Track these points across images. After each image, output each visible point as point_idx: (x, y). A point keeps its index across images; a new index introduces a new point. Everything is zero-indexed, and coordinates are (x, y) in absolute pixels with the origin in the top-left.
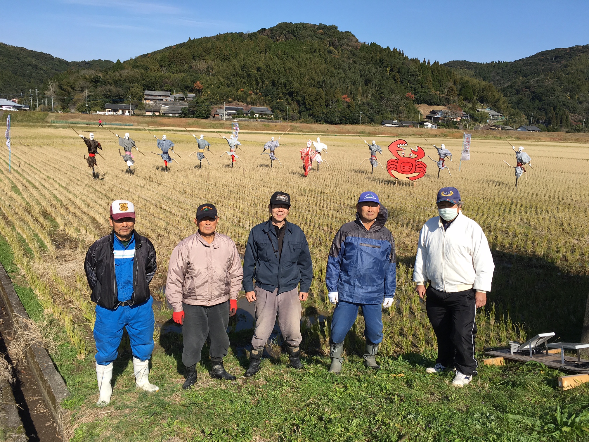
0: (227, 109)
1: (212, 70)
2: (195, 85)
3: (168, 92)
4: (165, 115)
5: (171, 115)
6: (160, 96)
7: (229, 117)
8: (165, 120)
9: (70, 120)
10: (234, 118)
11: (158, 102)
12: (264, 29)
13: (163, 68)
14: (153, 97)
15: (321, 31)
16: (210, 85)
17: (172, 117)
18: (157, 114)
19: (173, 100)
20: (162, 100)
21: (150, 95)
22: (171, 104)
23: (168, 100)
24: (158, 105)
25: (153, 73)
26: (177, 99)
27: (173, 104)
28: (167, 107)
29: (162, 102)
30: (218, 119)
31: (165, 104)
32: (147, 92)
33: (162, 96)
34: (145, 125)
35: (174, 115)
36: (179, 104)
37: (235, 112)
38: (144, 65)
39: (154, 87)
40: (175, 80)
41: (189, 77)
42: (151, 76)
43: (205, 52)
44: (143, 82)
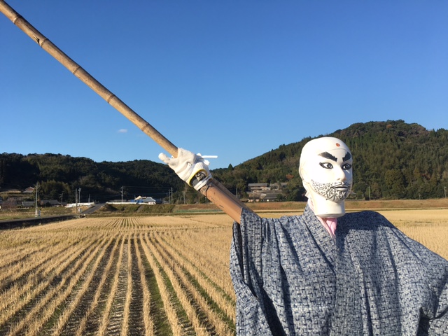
2: (286, 176)
3: (265, 183)
4: (263, 200)
6: (260, 187)
8: (263, 204)
11: (258, 191)
12: (340, 130)
14: (255, 188)
15: (390, 125)
17: (269, 202)
18: (258, 200)
19: (270, 189)
21: (252, 187)
23: (265, 190)
24: (258, 194)
25: (255, 171)
26: (273, 188)
27: (269, 192)
29: (261, 191)
31: (264, 193)
36: (275, 192)
38: (248, 166)
39: (255, 181)
40: (271, 174)
41: (281, 170)
42: (253, 173)
43: (294, 151)
44: (247, 177)
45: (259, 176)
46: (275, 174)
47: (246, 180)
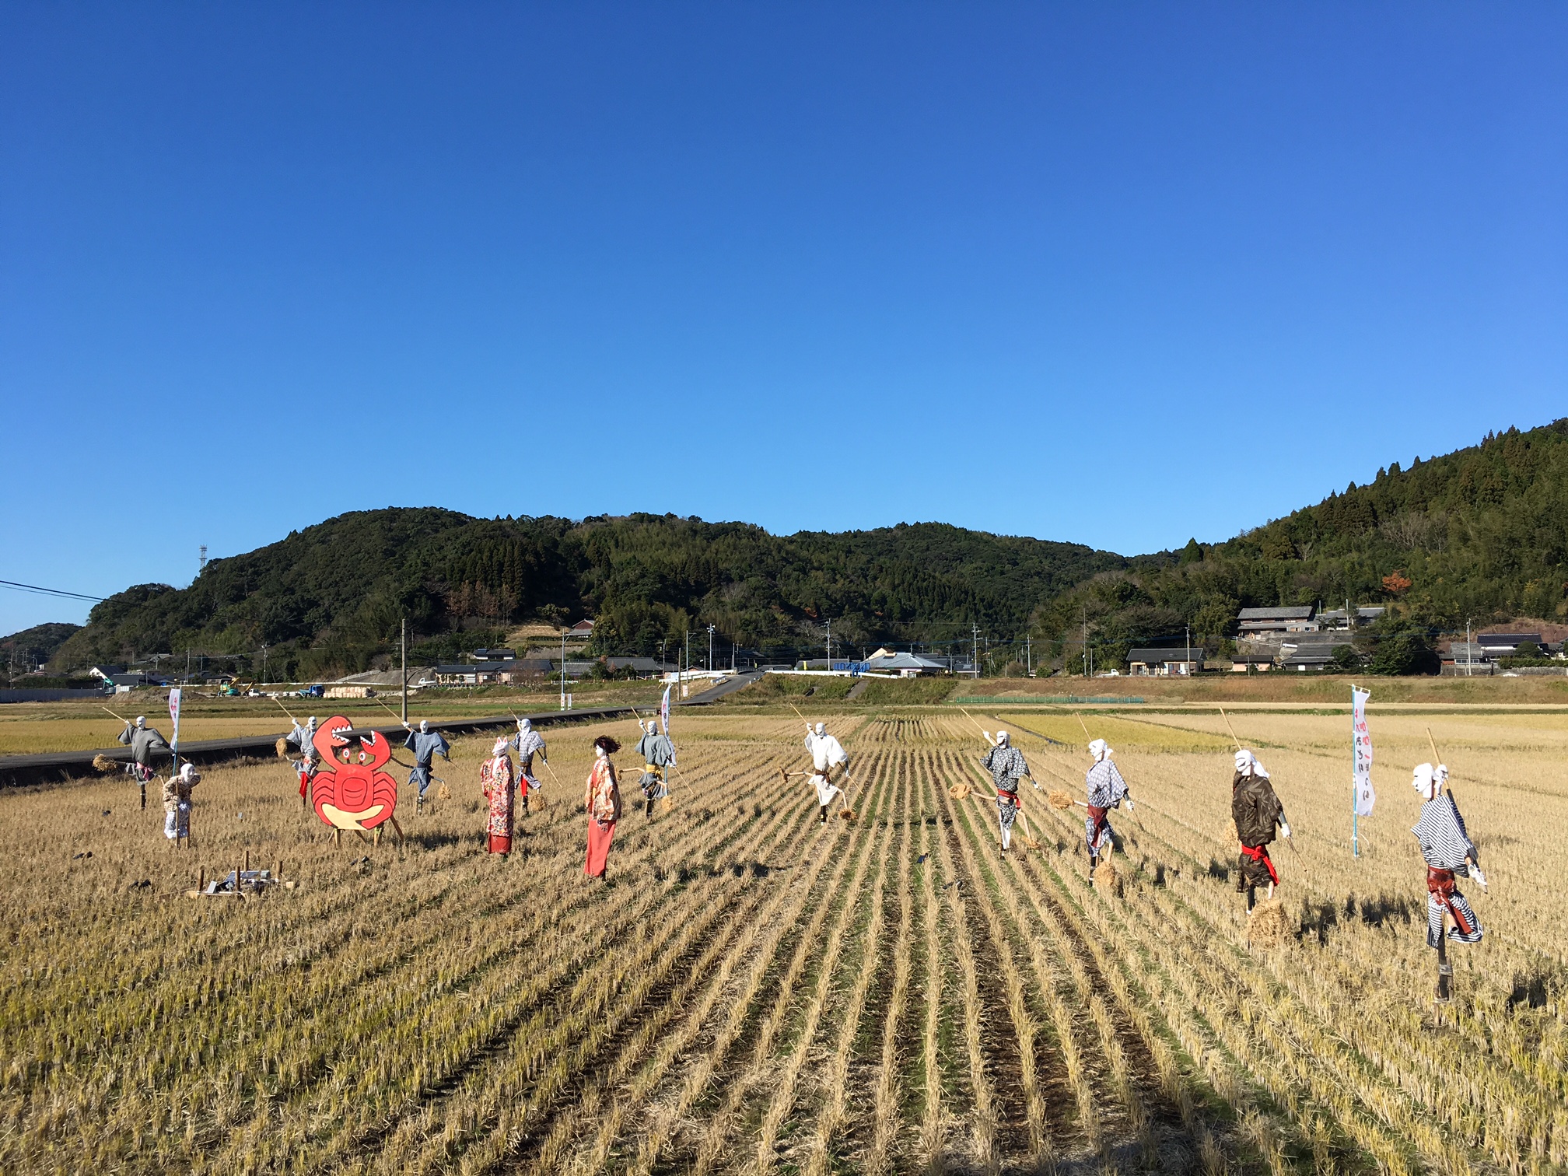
0: (1484, 641)
1: (1446, 536)
2: (1386, 580)
3: (1305, 608)
4: (1288, 669)
5: (1302, 668)
6: (1282, 619)
7: (1489, 666)
9: (1001, 695)
10: (1506, 667)
11: (1272, 635)
13: (1303, 546)
14: (1261, 624)
16: (1434, 578)
17: (1306, 673)
18: (1263, 667)
19: (1316, 628)
20: (1284, 630)
21: (1254, 620)
22: (1309, 639)
23: (1300, 630)
24: (1272, 645)
25: (1271, 563)
26: (1328, 626)
27: (1313, 637)
28: (1292, 648)
29: (1283, 635)
30: (1450, 673)
31: (1293, 641)
32: (1246, 613)
33: (1287, 619)
34: (1176, 699)
35: (1311, 668)
36: (1332, 638)
37: (1511, 648)
38: (1251, 545)
39: (1270, 598)
40: (1330, 575)
41: (1369, 562)
42: (1263, 571)
43: (1429, 490)
44: (1240, 587)
45: (1285, 581)
46: (1343, 574)
47: (1235, 596)
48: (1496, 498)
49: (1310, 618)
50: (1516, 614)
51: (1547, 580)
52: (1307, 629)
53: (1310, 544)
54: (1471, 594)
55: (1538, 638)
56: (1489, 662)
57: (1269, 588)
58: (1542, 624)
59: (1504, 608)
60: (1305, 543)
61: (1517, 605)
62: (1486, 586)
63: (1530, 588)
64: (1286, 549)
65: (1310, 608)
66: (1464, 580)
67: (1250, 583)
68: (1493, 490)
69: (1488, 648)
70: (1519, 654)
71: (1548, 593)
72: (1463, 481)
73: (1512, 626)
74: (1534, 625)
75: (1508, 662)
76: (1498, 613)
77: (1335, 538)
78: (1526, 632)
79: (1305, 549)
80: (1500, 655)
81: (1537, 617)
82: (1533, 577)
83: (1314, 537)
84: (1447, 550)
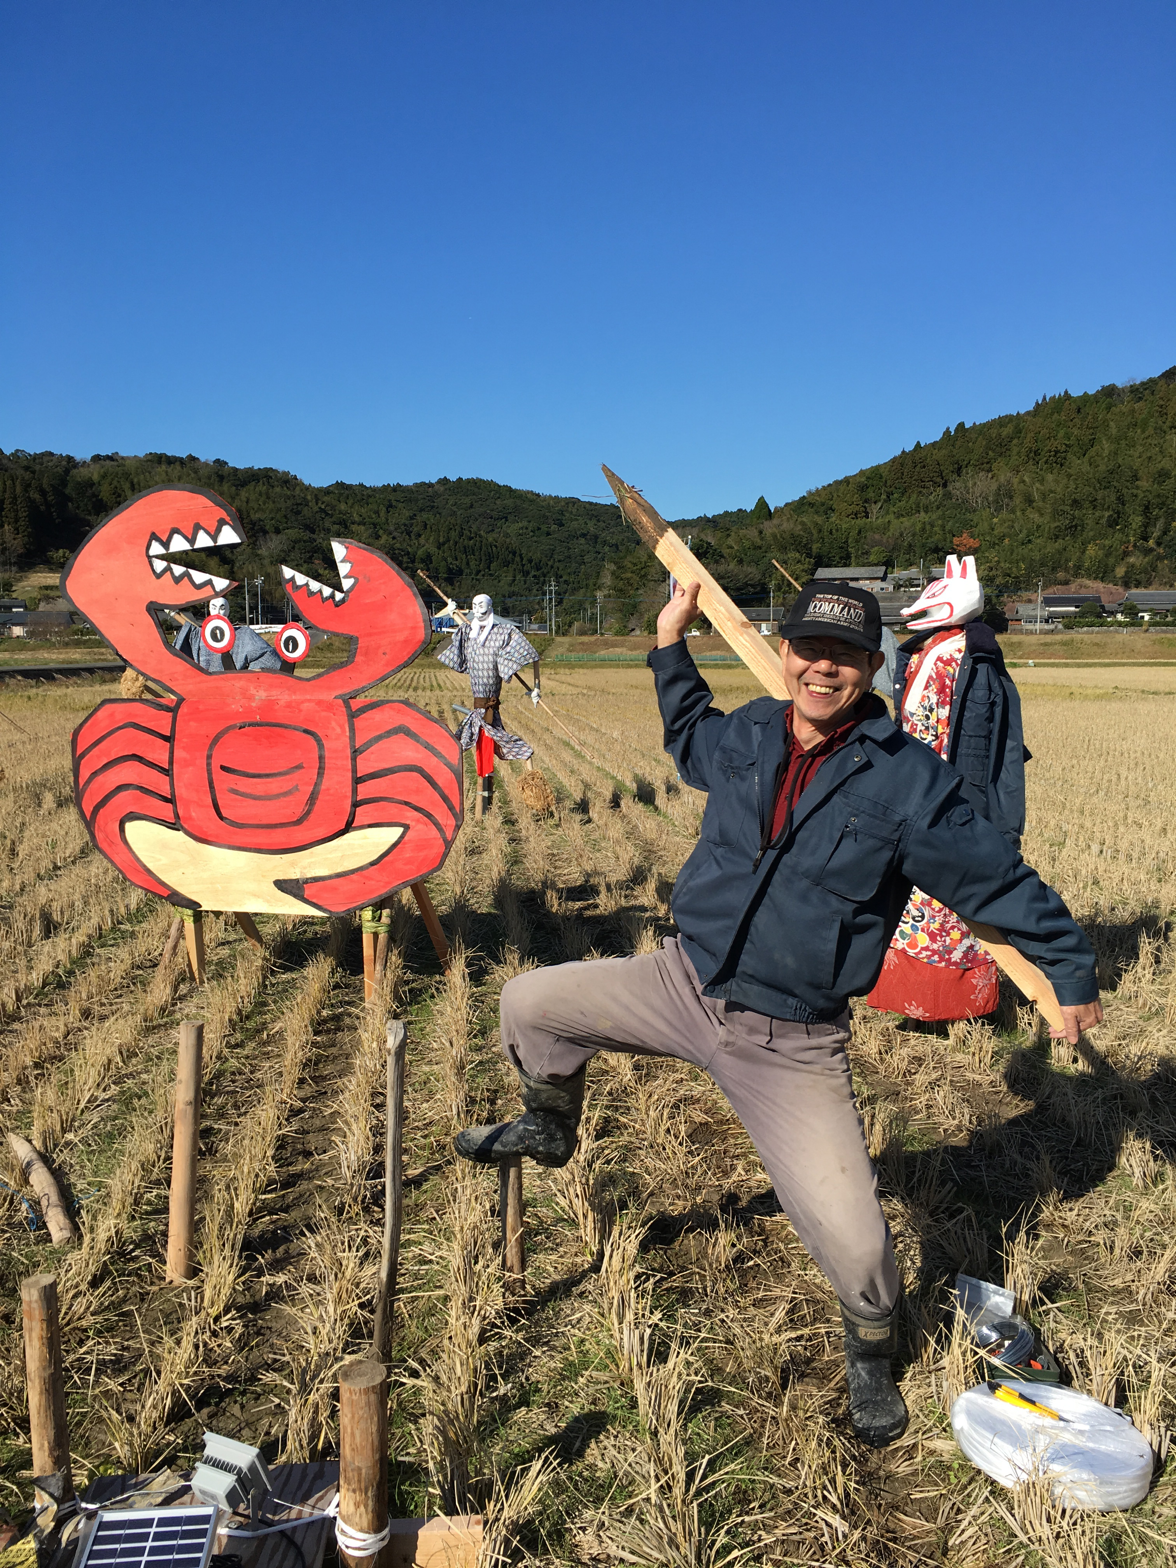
0: (1048, 602)
1: (1011, 498)
2: (956, 541)
3: (879, 568)
7: (1052, 627)
10: (1068, 627)
13: (873, 506)
16: (1002, 538)
19: (891, 588)
25: (841, 522)
26: (901, 586)
27: (890, 598)
30: (1017, 632)
32: (821, 572)
33: (862, 579)
36: (905, 598)
37: (1073, 609)
38: (823, 504)
39: (841, 558)
40: (901, 535)
41: (940, 522)
42: (837, 530)
43: (994, 451)
44: (815, 547)
45: (857, 541)
46: (914, 535)
47: (809, 555)
48: (1058, 460)
49: (883, 579)
50: (1076, 575)
51: (1107, 542)
52: (882, 589)
53: (880, 504)
54: (1037, 556)
55: (1098, 599)
56: (1053, 622)
57: (842, 548)
58: (1098, 586)
59: (1066, 570)
60: (875, 503)
61: (1078, 567)
62: (1052, 548)
63: (1092, 550)
64: (857, 508)
65: (884, 568)
66: (1030, 541)
67: (823, 543)
68: (1056, 452)
69: (1052, 609)
70: (1082, 615)
71: (1108, 555)
72: (1028, 442)
73: (1073, 587)
74: (1093, 587)
75: (1071, 622)
76: (1061, 575)
77: (905, 498)
78: (1084, 593)
79: (875, 508)
80: (1063, 616)
81: (1095, 579)
82: (1094, 539)
83: (884, 497)
84: (1013, 511)
